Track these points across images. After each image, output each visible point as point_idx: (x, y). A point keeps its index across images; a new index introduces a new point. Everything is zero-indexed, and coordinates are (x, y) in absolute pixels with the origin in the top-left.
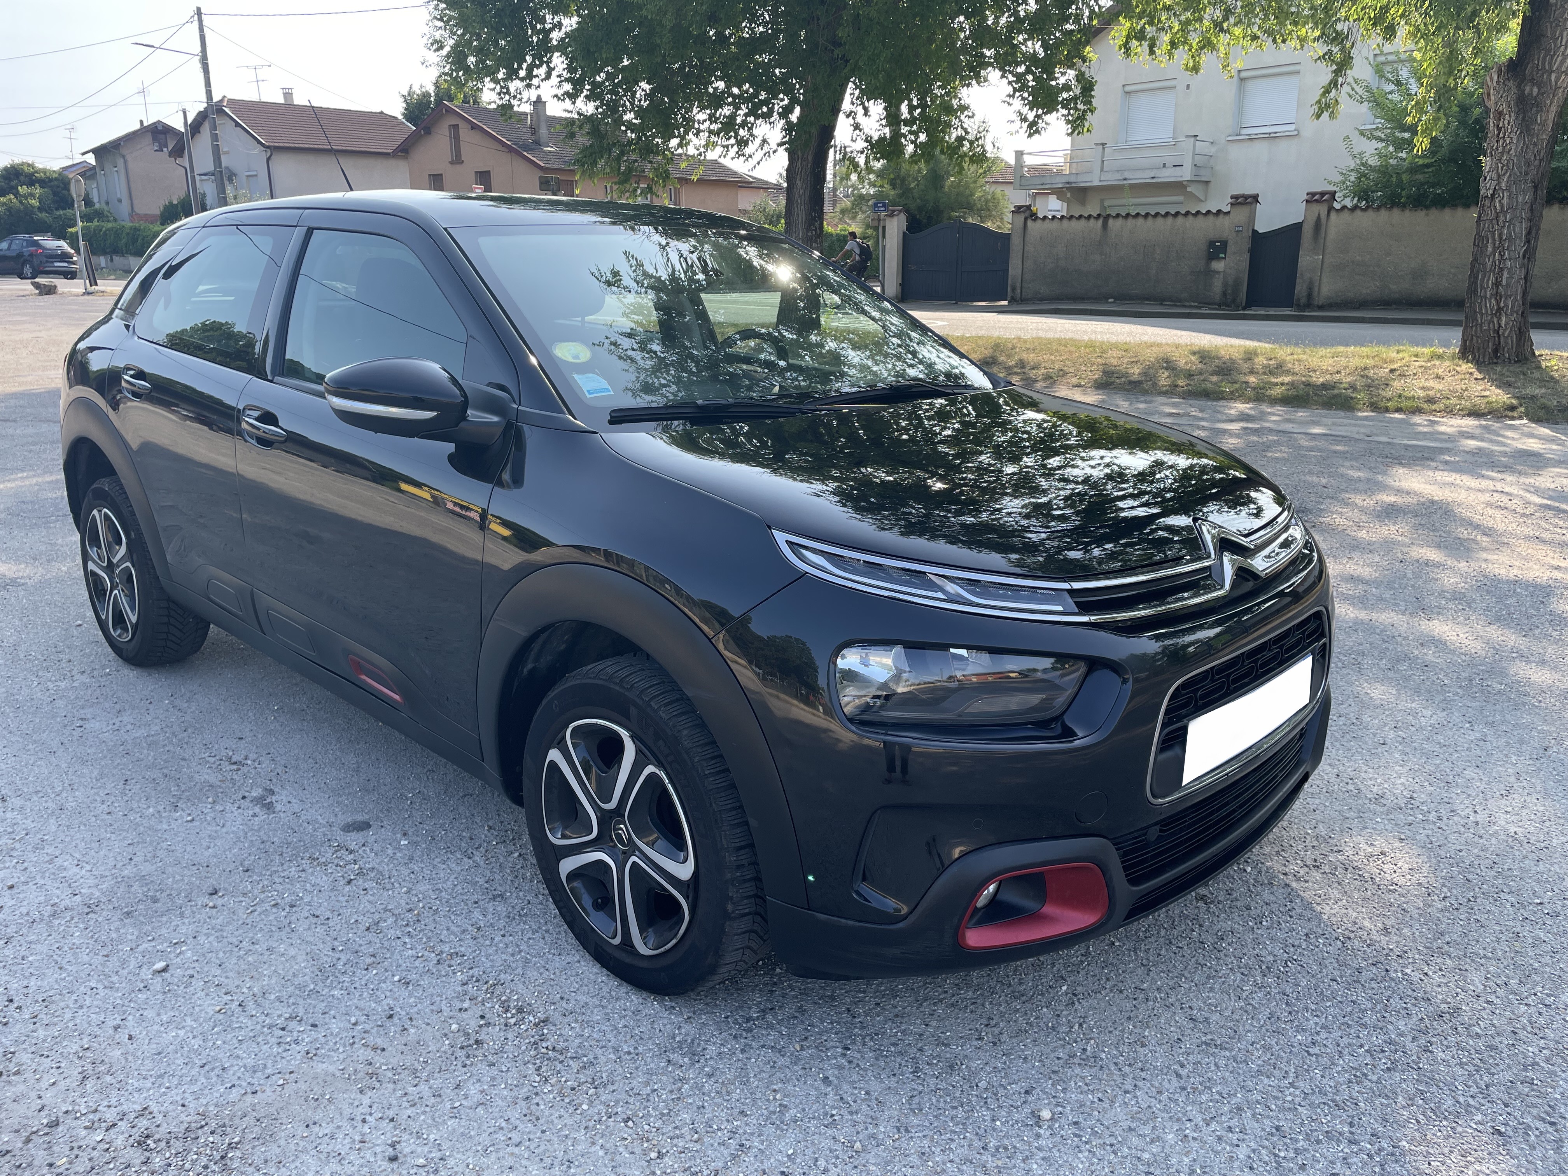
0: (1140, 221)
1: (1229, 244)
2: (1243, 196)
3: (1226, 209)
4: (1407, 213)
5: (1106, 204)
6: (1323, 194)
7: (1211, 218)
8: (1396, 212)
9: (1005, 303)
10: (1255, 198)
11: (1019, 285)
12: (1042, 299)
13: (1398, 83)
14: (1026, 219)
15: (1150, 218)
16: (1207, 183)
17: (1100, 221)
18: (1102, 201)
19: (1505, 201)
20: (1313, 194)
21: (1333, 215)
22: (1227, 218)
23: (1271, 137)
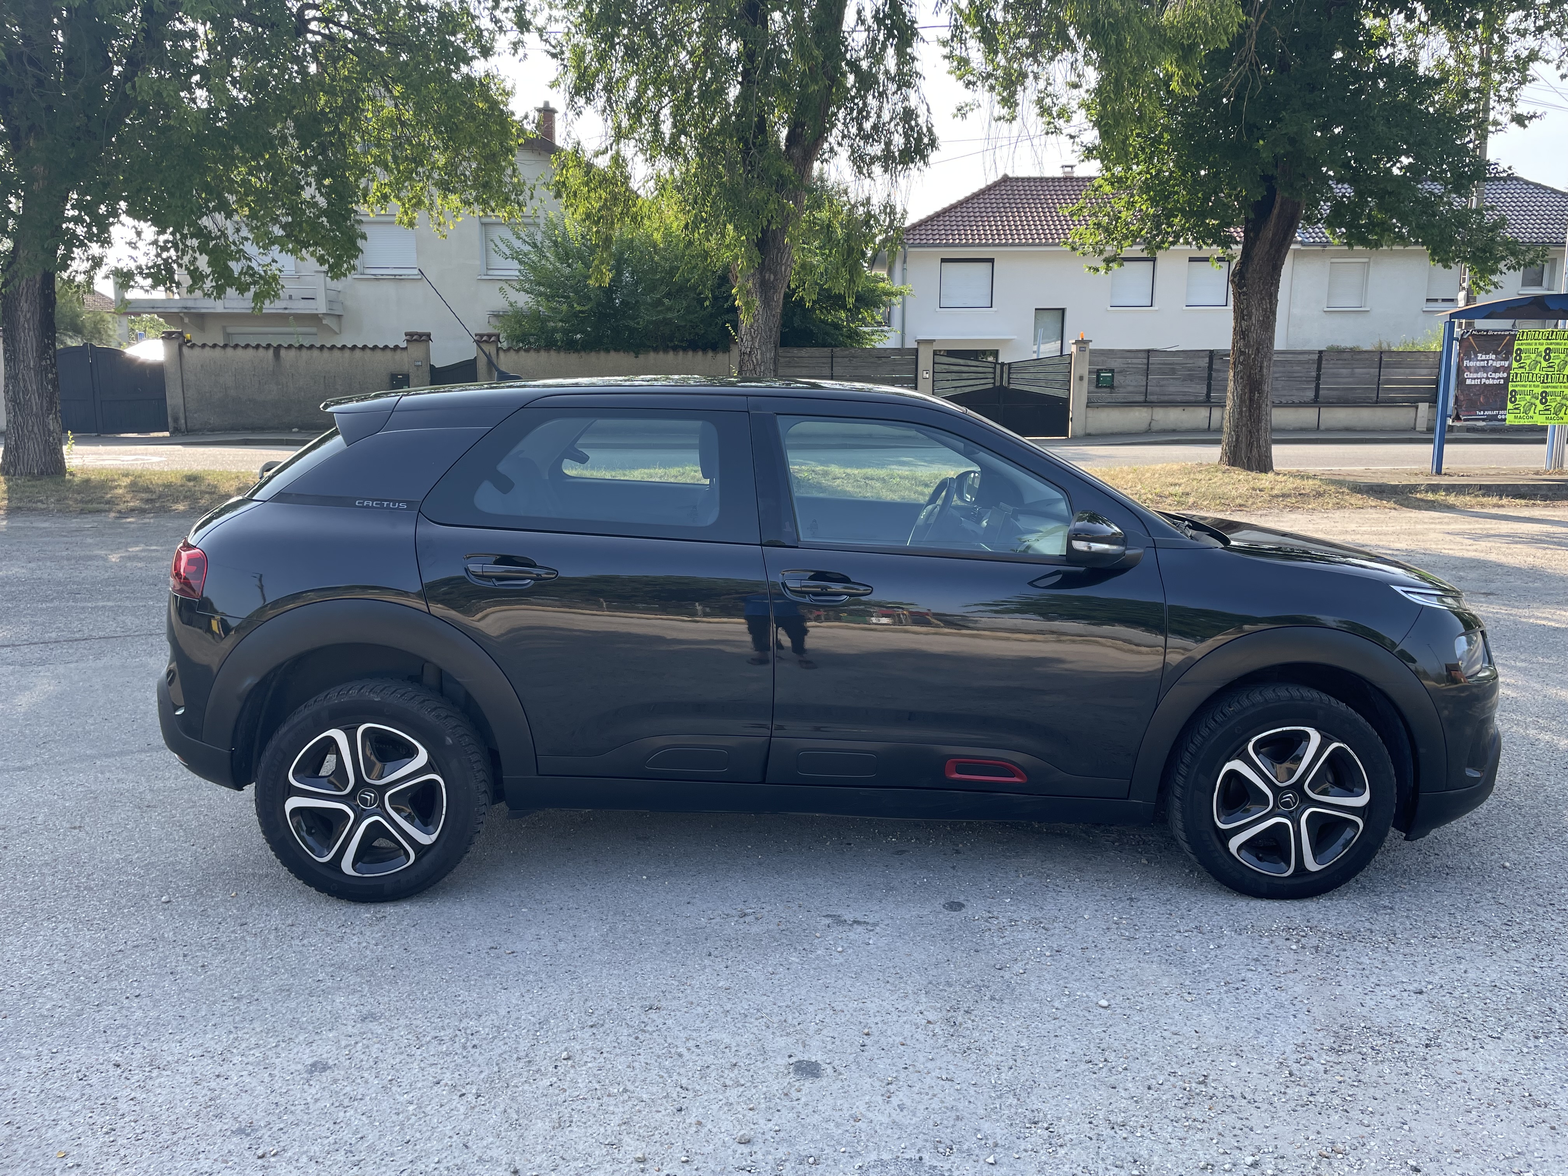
0: (315, 353)
1: (411, 378)
2: (417, 334)
3: (404, 345)
4: (562, 355)
5: (230, 330)
6: (490, 336)
7: (389, 353)
8: (553, 353)
9: (167, 434)
10: (428, 335)
11: (182, 415)
12: (213, 430)
13: (535, 245)
14: (180, 347)
15: (325, 350)
16: (339, 316)
17: (271, 351)
18: (224, 328)
19: (759, 357)
20: (482, 336)
21: (501, 354)
22: (405, 354)
23: (397, 279)
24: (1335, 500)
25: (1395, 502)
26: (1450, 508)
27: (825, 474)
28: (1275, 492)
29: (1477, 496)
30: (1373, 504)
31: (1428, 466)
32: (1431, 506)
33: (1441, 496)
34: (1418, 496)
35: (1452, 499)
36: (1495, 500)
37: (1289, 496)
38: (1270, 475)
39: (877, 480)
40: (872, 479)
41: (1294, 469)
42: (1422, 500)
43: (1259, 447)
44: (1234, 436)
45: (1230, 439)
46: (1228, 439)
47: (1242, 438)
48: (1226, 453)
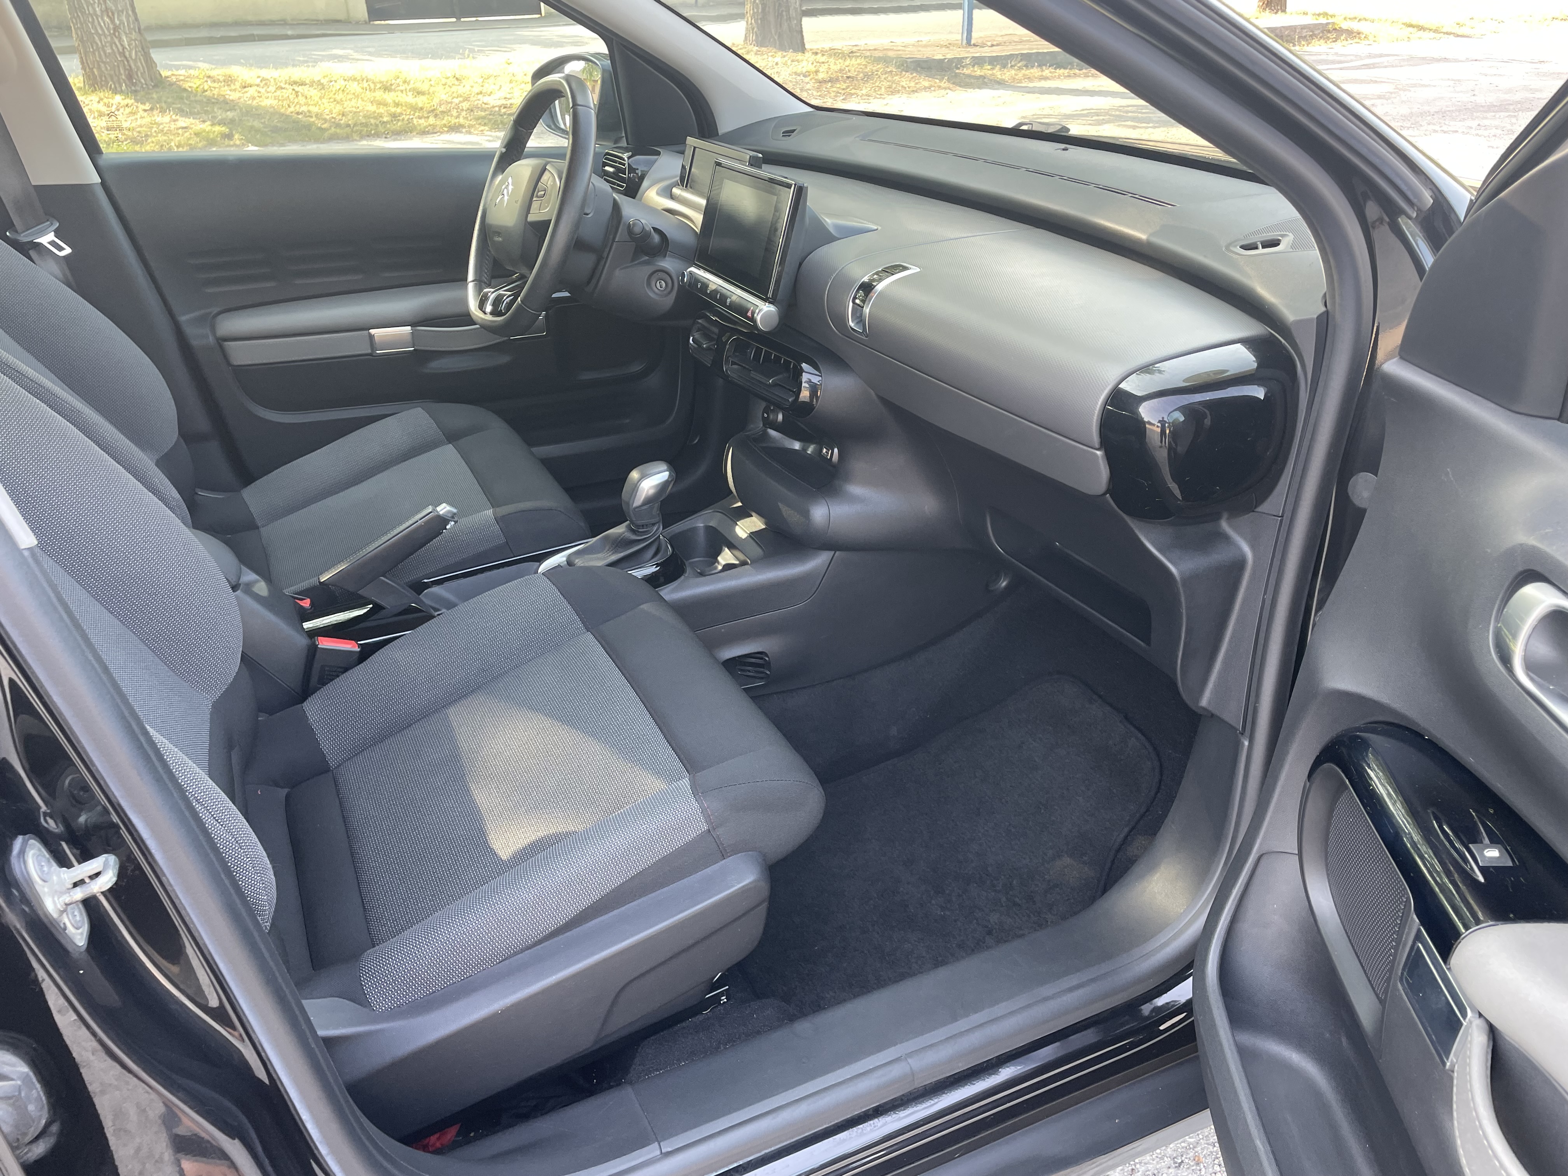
24: (887, 84)
25: (949, 80)
26: (1000, 84)
27: (229, 80)
28: (821, 76)
29: (1020, 68)
30: (926, 84)
31: (957, 36)
32: (982, 83)
33: (986, 71)
34: (965, 71)
35: (998, 73)
36: (1035, 72)
37: (837, 80)
38: (808, 55)
39: (311, 84)
40: (303, 84)
41: (827, 46)
42: (969, 76)
43: (789, 19)
44: (760, 6)
45: (755, 10)
46: (753, 9)
47: (769, 7)
48: (753, 29)
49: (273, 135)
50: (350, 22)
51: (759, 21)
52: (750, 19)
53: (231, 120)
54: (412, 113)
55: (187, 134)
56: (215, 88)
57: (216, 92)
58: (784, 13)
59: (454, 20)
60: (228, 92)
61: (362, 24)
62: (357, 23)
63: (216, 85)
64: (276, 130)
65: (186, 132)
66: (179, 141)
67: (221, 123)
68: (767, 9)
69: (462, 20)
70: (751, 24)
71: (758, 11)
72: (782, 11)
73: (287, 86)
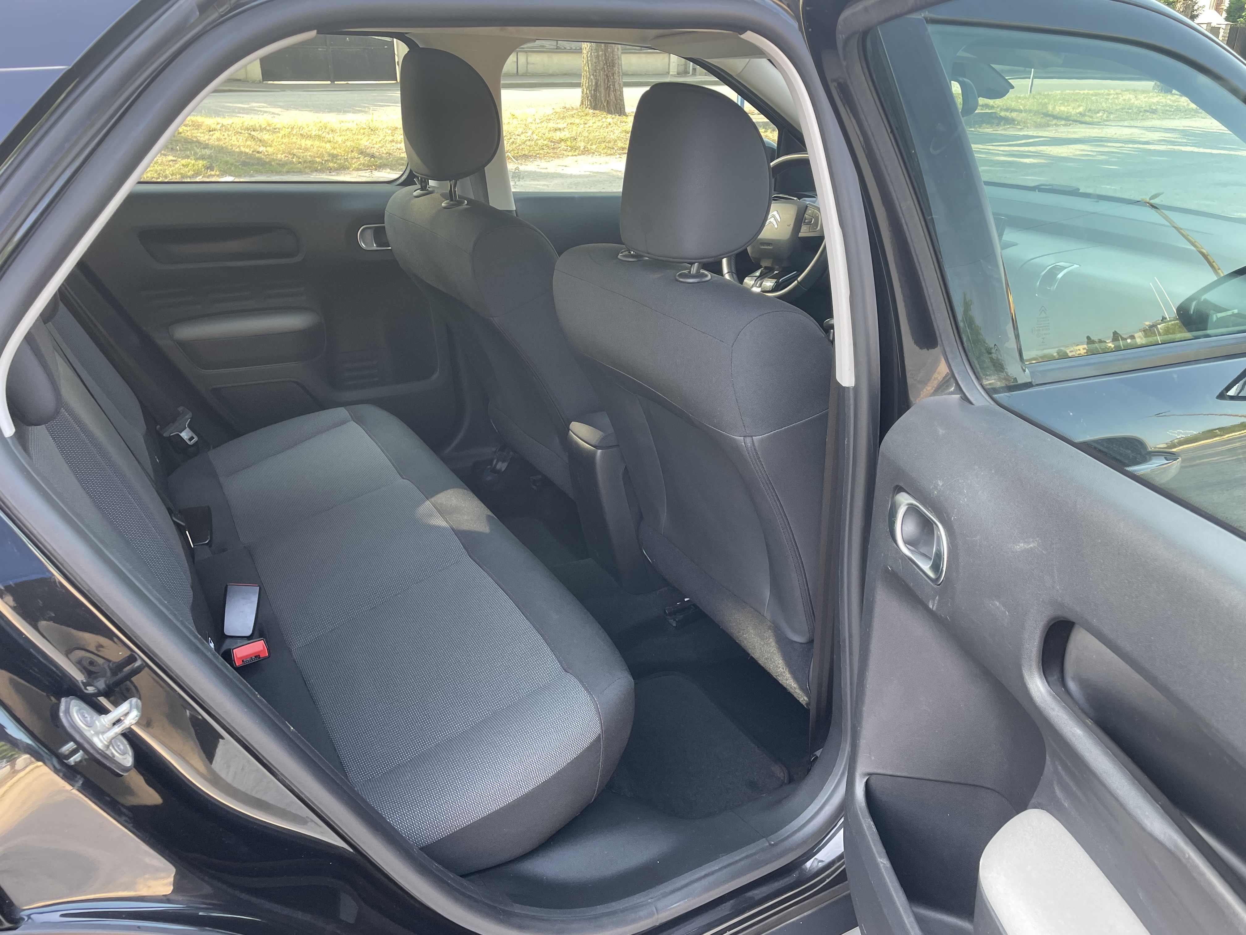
43: (615, 90)
44: (594, 80)
45: (590, 83)
46: (588, 83)
47: (601, 82)
48: (588, 98)
49: (244, 168)
50: (248, 81)
51: (593, 92)
52: (585, 90)
53: (209, 156)
54: (346, 154)
55: (177, 166)
56: (187, 131)
57: (188, 134)
58: (611, 86)
59: (329, 82)
60: (199, 134)
61: (257, 83)
62: (253, 82)
63: (188, 128)
64: (244, 164)
65: (176, 164)
66: (172, 171)
67: (202, 158)
68: (599, 82)
69: (336, 82)
70: (586, 93)
71: (592, 84)
72: (610, 85)
73: (243, 131)
